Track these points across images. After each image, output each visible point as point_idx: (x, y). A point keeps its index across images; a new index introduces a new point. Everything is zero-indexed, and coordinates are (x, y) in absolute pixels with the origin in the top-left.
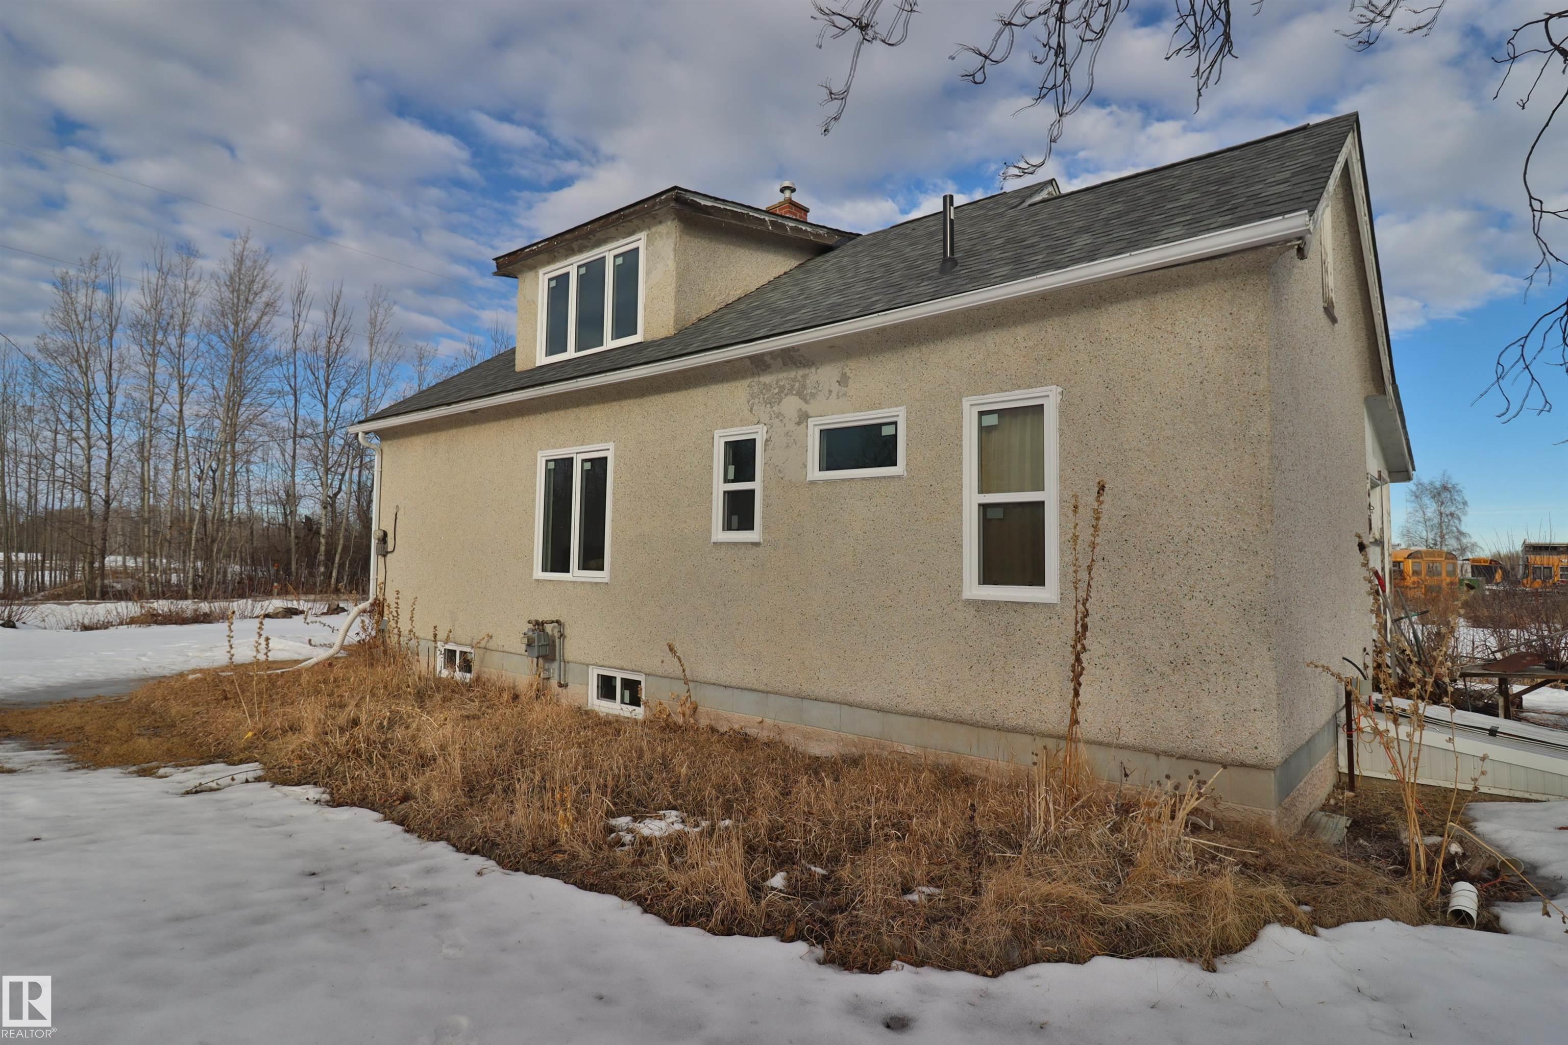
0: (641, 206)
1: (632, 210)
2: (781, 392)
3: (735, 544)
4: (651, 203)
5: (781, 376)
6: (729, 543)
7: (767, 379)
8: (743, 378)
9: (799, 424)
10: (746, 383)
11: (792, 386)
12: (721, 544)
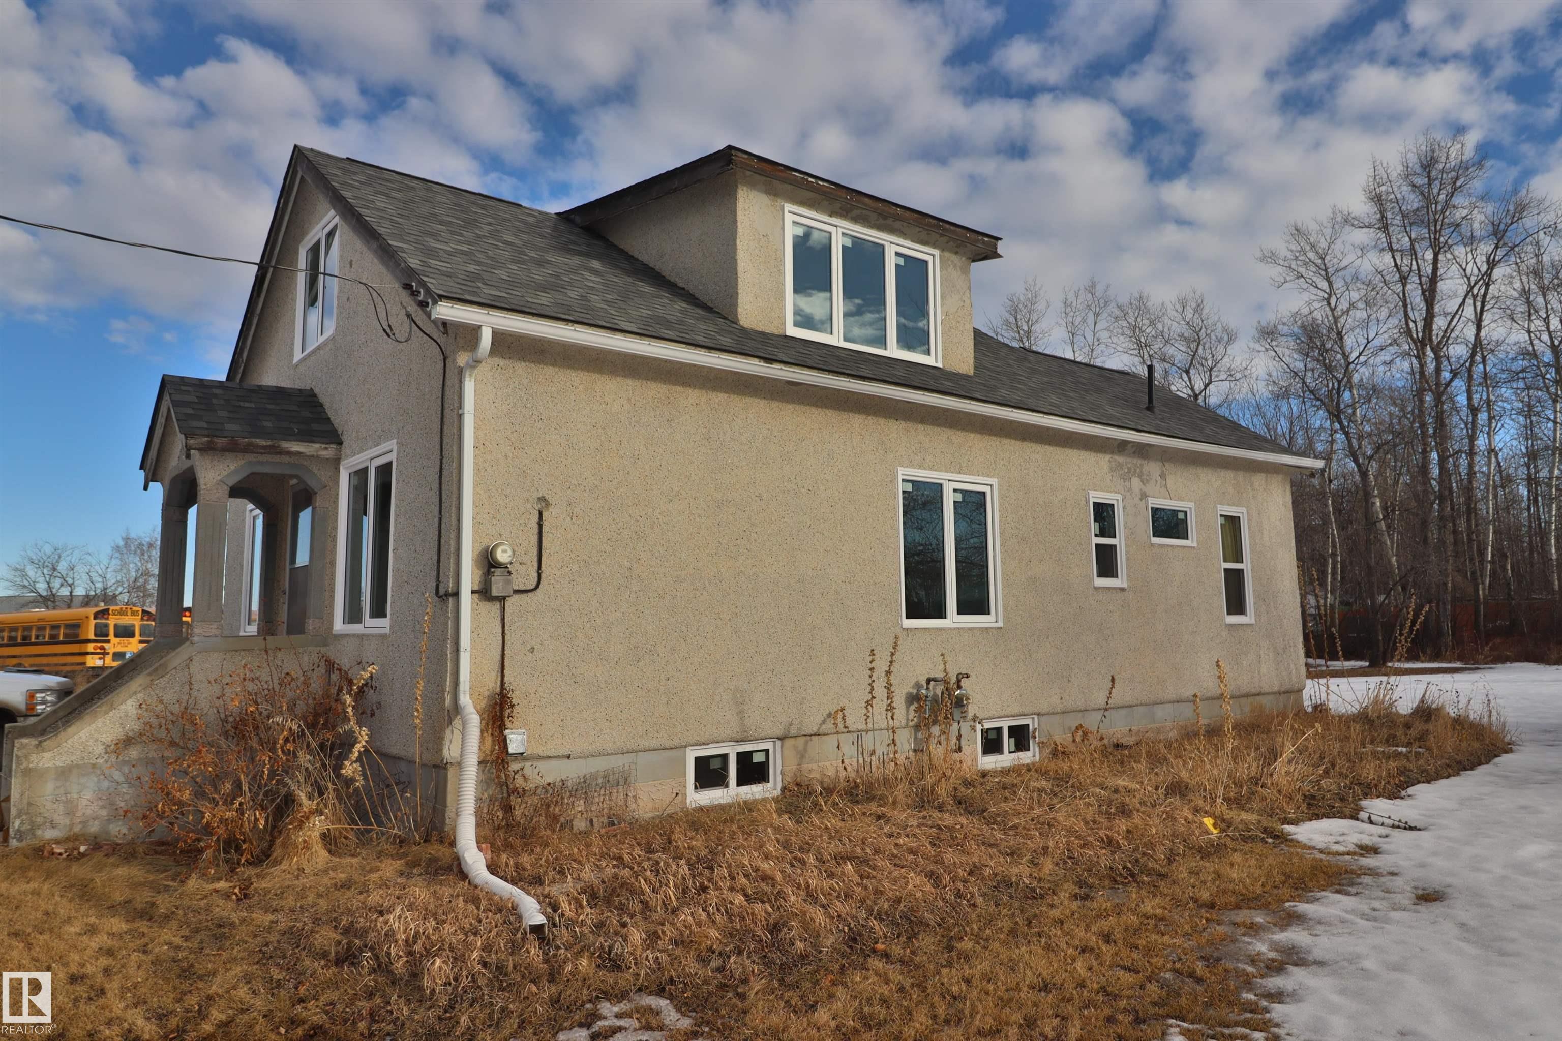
0: (964, 231)
1: (952, 228)
2: (1129, 472)
3: (1109, 588)
4: (974, 236)
5: (1129, 460)
6: (1104, 588)
7: (1120, 459)
8: (1105, 452)
9: (1141, 499)
10: (1108, 457)
11: (1135, 470)
12: (1100, 588)
